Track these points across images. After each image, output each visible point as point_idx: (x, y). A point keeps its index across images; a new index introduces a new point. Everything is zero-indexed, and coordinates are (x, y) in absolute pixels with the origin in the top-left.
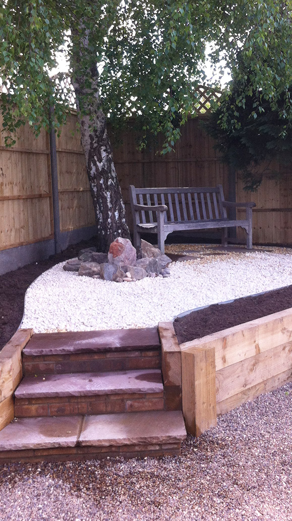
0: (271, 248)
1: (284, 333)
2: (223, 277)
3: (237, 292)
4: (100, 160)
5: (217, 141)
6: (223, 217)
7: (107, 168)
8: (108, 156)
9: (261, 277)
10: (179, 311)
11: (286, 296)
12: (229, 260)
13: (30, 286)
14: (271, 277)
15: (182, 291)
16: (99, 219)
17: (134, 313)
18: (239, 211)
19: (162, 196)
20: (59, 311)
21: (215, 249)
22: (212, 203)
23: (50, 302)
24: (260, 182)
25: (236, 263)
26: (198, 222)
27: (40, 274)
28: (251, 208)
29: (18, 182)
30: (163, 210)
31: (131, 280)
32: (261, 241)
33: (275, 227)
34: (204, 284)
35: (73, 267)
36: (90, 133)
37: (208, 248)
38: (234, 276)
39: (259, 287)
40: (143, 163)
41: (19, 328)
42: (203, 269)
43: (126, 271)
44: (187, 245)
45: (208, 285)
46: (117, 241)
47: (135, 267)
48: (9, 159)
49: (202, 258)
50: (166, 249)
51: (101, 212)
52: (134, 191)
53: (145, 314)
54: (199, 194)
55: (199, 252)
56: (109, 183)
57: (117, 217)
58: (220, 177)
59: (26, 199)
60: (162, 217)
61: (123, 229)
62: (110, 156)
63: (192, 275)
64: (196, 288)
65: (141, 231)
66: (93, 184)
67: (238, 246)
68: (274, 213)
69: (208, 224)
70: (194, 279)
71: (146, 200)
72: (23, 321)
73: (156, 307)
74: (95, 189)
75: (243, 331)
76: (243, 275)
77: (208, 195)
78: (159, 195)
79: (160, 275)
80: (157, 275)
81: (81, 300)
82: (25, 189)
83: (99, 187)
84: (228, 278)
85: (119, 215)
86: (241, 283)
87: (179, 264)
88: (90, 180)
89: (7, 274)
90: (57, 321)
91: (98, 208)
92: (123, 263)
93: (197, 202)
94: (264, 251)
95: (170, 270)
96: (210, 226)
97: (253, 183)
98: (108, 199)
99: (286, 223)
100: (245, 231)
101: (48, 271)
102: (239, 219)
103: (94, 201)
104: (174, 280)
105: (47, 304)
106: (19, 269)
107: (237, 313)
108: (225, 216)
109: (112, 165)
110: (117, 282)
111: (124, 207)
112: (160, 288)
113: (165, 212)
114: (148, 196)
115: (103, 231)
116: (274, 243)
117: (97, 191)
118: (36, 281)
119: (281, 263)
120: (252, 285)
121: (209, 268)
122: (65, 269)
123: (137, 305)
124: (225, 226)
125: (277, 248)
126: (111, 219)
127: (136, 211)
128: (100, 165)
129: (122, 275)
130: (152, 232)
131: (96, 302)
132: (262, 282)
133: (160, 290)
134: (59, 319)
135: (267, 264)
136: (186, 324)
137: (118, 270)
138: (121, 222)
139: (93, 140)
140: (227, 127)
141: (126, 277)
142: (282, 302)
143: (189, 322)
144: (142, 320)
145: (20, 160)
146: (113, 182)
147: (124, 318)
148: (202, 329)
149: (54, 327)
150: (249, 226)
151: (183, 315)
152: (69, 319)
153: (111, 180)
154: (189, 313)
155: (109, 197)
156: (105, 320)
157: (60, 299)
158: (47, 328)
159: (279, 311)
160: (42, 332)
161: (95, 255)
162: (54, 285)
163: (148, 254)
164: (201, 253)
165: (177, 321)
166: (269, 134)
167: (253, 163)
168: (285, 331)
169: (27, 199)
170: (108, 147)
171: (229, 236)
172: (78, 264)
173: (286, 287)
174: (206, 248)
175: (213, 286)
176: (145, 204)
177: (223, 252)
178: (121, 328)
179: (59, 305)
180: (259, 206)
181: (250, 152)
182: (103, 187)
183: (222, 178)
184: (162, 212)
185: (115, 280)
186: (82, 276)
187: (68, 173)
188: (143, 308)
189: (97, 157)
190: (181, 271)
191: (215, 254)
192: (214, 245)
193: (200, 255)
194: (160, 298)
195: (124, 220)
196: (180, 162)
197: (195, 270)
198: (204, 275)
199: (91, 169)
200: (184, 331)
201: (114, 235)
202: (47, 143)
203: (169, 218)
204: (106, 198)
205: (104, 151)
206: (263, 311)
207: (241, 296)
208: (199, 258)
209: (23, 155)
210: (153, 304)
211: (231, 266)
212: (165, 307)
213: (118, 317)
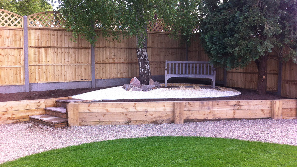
7: (141, 54)
8: (142, 49)
56: (141, 59)
59: (128, 63)
61: (145, 75)
69: (190, 76)
85: (144, 70)
95: (153, 90)
99: (246, 79)
126: (141, 71)
129: (129, 89)
145: (125, 51)
168: (124, 108)
187: (157, 55)
190: (156, 91)
195: (147, 72)
204: (140, 64)
209: (127, 49)
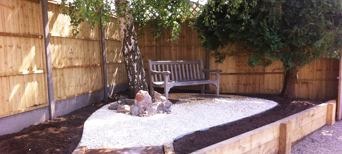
0: (229, 96)
1: (240, 149)
2: (203, 113)
3: (211, 123)
4: (130, 44)
5: (199, 34)
6: (203, 78)
7: (135, 49)
8: (135, 42)
9: (225, 114)
10: (177, 135)
11: (240, 125)
12: (206, 103)
13: (88, 119)
14: (231, 113)
15: (178, 122)
16: (130, 79)
17: (149, 136)
18: (212, 74)
19: (167, 66)
20: (104, 134)
21: (197, 96)
22: (196, 70)
23: (99, 129)
24: (224, 58)
25: (210, 105)
26: (188, 81)
27: (94, 111)
28: (219, 73)
29: (82, 57)
30: (168, 74)
31: (148, 115)
32: (224, 92)
33: (232, 83)
34: (191, 117)
35: (114, 107)
36: (124, 28)
37: (193, 96)
38: (209, 113)
39: (224, 120)
40: (156, 47)
41: (78, 145)
42: (191, 109)
43: (145, 110)
44: (181, 94)
45: (194, 119)
46: (140, 93)
47: (151, 108)
48: (76, 44)
49: (190, 102)
50: (169, 96)
51: (131, 75)
52: (151, 63)
53: (156, 137)
54: (189, 65)
55: (188, 98)
56: (136, 58)
57: (140, 78)
58: (201, 55)
60: (167, 78)
61: (144, 85)
62: (136, 42)
63: (184, 112)
64: (186, 121)
65: (155, 86)
66: (126, 59)
67: (211, 94)
68: (232, 76)
70: (186, 115)
71: (158, 68)
72: (81, 141)
73: (162, 133)
74: (127, 62)
75: (215, 149)
76: (214, 112)
77: (194, 65)
78: (165, 66)
79: (165, 112)
80: (163, 113)
81: (118, 128)
82: (86, 61)
83: (130, 60)
84: (205, 114)
85: (142, 77)
86: (213, 117)
87: (176, 106)
88: (124, 56)
89: (75, 111)
90: (102, 141)
91: (129, 73)
92: (143, 105)
93: (187, 69)
94: (225, 98)
95: (171, 109)
96: (195, 83)
97: (221, 58)
98: (135, 68)
99: (238, 81)
100: (215, 86)
101: (99, 109)
102: (212, 79)
103: (127, 68)
104: (173, 115)
105: (97, 130)
106: (83, 108)
107: (212, 136)
108: (204, 77)
109: (138, 47)
110: (140, 116)
111: (144, 72)
112: (165, 120)
113: (169, 76)
114: (159, 66)
115: (132, 87)
116: (231, 92)
117: (129, 63)
118: (92, 116)
119: (236, 105)
120: (220, 118)
121: (194, 108)
122: (110, 108)
123: (151, 131)
124: (204, 83)
125: (233, 96)
126: (137, 80)
127: (152, 74)
128: (130, 47)
129: (143, 112)
130: (161, 87)
131: (126, 129)
132: (226, 117)
133: (165, 121)
134: (104, 140)
135: (228, 105)
136: (181, 143)
137: (141, 110)
138: (142, 81)
139: (126, 32)
140: (209, 25)
141: (145, 113)
142: (238, 129)
143: (182, 142)
144: (154, 141)
145: (83, 44)
146: (138, 58)
147: (143, 139)
148: (190, 147)
149: (100, 145)
150: (217, 83)
151: (179, 138)
152: (109, 140)
153: (137, 56)
154: (182, 136)
155: (136, 66)
156: (131, 141)
157: (105, 127)
158: (96, 146)
159: (236, 135)
160: (92, 148)
161: (127, 101)
162: (102, 119)
163: (158, 100)
164: (190, 99)
165: (175, 141)
166: (231, 29)
167: (220, 47)
168: (240, 148)
169: (87, 67)
170: (135, 37)
171: (205, 89)
172: (117, 106)
173: (240, 120)
174: (192, 96)
175: (196, 119)
176: (157, 70)
177: (202, 98)
178: (140, 146)
179: (104, 131)
180: (223, 72)
181: (219, 40)
182: (132, 60)
183: (202, 56)
184: (167, 75)
185: (138, 115)
186: (119, 113)
187: (112, 52)
188: (155, 133)
189: (129, 43)
190: (178, 110)
191: (198, 100)
192: (197, 94)
193: (189, 100)
194: (165, 127)
195: (145, 80)
196: (177, 46)
197: (186, 109)
198: (192, 113)
199: (125, 50)
200: (180, 149)
201: (138, 89)
202: (99, 35)
203: (171, 78)
204: (134, 67)
205: (133, 39)
206: (227, 135)
207: (214, 126)
208: (188, 102)
209: (85, 42)
210: (160, 131)
211: (207, 106)
212: (168, 133)
213: (139, 139)
